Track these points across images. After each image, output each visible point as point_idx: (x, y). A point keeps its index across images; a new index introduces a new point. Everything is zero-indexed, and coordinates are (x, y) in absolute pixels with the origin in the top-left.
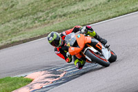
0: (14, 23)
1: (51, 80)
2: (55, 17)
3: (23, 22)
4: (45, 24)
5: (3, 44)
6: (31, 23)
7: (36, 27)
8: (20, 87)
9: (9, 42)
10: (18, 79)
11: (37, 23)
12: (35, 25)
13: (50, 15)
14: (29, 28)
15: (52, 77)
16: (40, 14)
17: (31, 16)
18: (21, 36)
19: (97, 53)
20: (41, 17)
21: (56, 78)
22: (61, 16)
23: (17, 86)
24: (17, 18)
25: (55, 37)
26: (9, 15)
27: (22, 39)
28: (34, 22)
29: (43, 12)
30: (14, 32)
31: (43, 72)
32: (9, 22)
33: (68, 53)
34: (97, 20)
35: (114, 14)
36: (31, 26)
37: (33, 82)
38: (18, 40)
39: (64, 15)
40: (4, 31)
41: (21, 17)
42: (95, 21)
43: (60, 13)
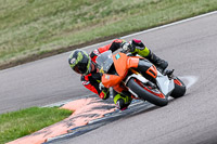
0: (45, 23)
1: (101, 113)
2: (108, 14)
3: (57, 21)
4: (93, 24)
5: (26, 56)
6: (71, 23)
7: (79, 29)
8: (53, 122)
9: (36, 52)
10: (49, 110)
11: (80, 23)
12: (76, 26)
13: (101, 10)
14: (68, 31)
15: (103, 107)
16: (85, 9)
17: (71, 12)
18: (56, 42)
19: (147, 84)
20: (86, 13)
21: (109, 108)
22: (117, 12)
23: (49, 122)
24: (49, 14)
25: (80, 58)
26: (35, 10)
27: (55, 48)
28: (75, 21)
29: (90, 5)
30: (45, 37)
31: (89, 100)
32: (35, 20)
33: (101, 85)
34: (175, 17)
35: (201, 9)
36: (70, 27)
37: (73, 116)
38: (50, 49)
39: (123, 11)
40: (28, 35)
41: (55, 14)
42: (171, 19)
43: (116, 8)
